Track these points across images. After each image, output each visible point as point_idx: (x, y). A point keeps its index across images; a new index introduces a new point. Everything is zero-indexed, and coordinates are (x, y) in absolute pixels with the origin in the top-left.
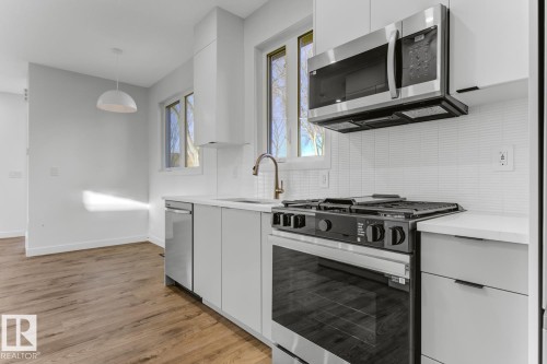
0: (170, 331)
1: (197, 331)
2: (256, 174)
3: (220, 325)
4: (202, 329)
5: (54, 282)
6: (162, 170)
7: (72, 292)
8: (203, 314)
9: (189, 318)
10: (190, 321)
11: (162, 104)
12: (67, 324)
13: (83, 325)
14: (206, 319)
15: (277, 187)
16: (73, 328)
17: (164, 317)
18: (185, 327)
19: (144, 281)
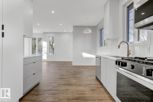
0: (92, 89)
1: (98, 92)
2: (119, 48)
3: (105, 93)
4: (100, 92)
5: (75, 72)
6: (99, 47)
7: (77, 74)
8: (102, 88)
9: (98, 88)
10: (98, 89)
11: (99, 29)
12: (74, 81)
13: (76, 82)
14: (102, 90)
15: (128, 52)
16: (74, 82)
17: (92, 85)
18: (96, 90)
19: (91, 75)
